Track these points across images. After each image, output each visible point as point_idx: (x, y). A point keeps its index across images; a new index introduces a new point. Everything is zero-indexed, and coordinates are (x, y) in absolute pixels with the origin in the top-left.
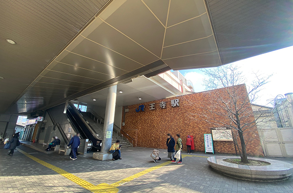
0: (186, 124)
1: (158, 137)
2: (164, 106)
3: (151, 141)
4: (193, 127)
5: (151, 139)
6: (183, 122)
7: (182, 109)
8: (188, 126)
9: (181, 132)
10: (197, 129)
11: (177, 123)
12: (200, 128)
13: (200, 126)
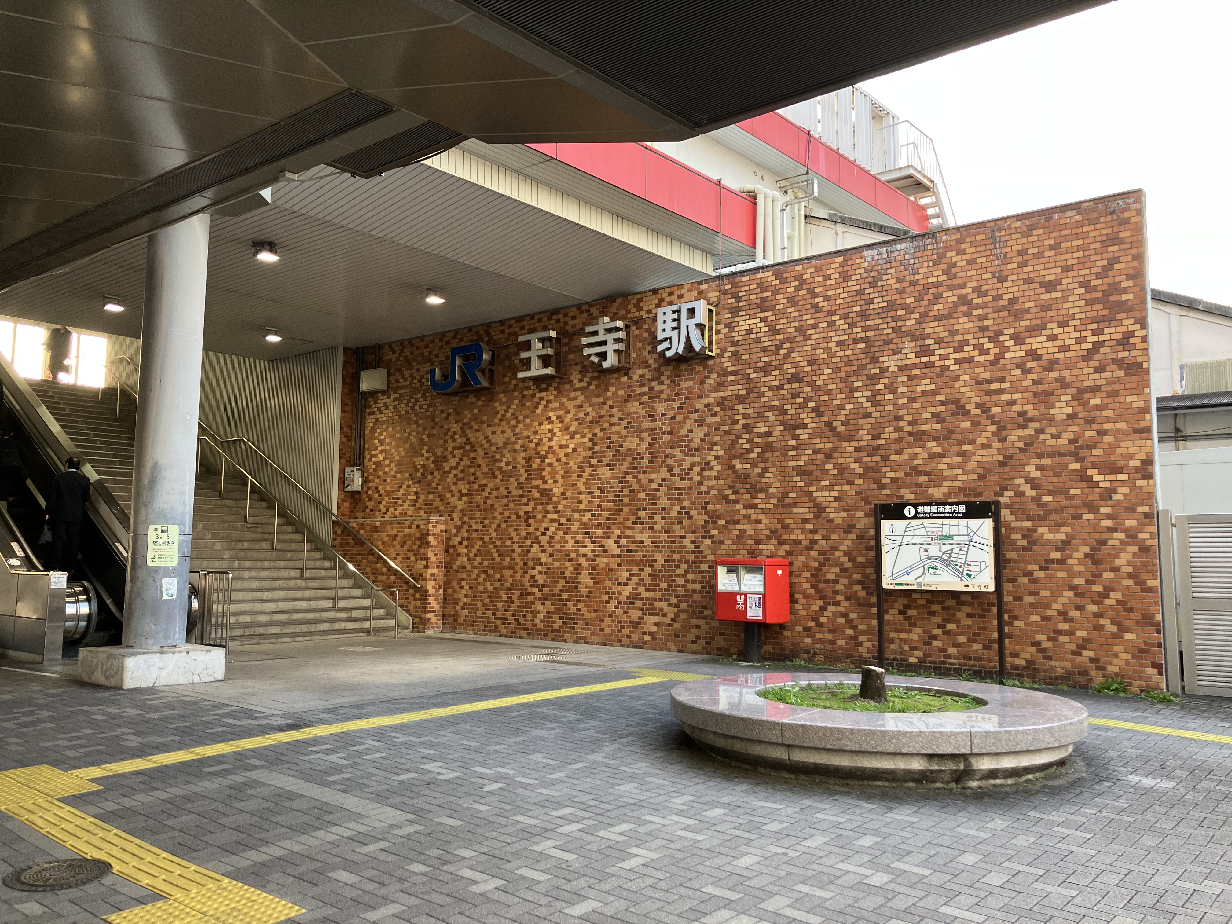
0: (743, 477)
1: (570, 569)
2: (610, 348)
3: (524, 593)
4: (781, 500)
5: (526, 580)
6: (727, 462)
7: (725, 373)
8: (755, 490)
9: (707, 535)
10: (804, 511)
11: (686, 475)
12: (819, 508)
13: (824, 496)
